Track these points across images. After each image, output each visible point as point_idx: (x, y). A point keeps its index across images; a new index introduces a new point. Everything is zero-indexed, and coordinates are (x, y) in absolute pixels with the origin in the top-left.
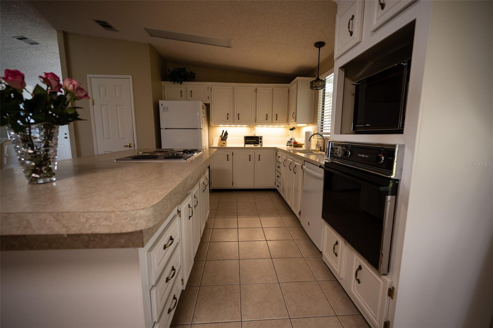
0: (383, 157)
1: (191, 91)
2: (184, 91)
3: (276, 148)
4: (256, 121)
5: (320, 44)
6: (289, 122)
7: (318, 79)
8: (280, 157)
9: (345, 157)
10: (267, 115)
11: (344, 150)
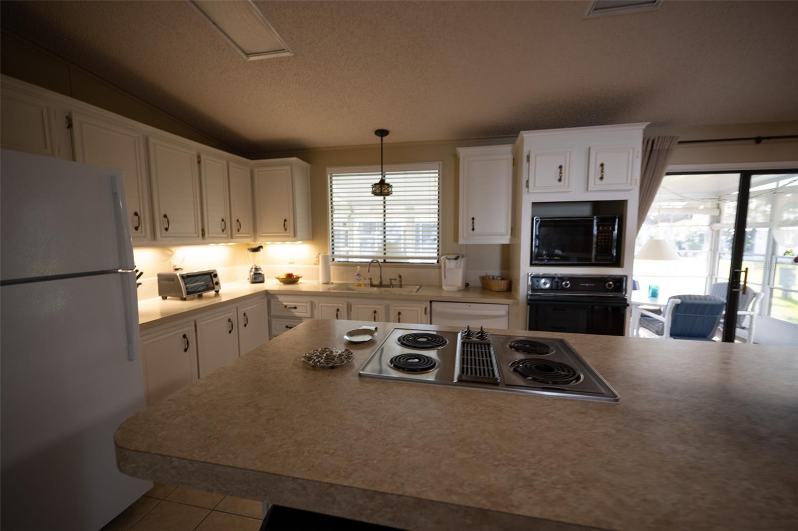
0: (612, 283)
3: (266, 291)
4: (202, 236)
5: (382, 133)
6: (260, 236)
7: (382, 182)
8: (295, 308)
9: (559, 288)
10: (223, 220)
11: (557, 282)
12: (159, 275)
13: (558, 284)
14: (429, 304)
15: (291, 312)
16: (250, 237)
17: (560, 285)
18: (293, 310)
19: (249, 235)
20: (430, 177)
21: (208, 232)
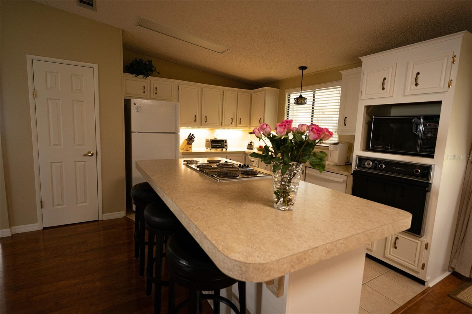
0: (419, 170)
1: (156, 88)
2: (147, 86)
3: (245, 152)
4: (222, 125)
5: (303, 68)
6: (252, 126)
7: (301, 96)
8: (253, 161)
9: (377, 168)
10: (232, 119)
11: (376, 163)
12: (206, 139)
13: (376, 166)
14: (305, 168)
15: (251, 163)
16: (247, 127)
17: (377, 166)
18: (252, 163)
19: (247, 126)
20: (337, 91)
21: (224, 123)
